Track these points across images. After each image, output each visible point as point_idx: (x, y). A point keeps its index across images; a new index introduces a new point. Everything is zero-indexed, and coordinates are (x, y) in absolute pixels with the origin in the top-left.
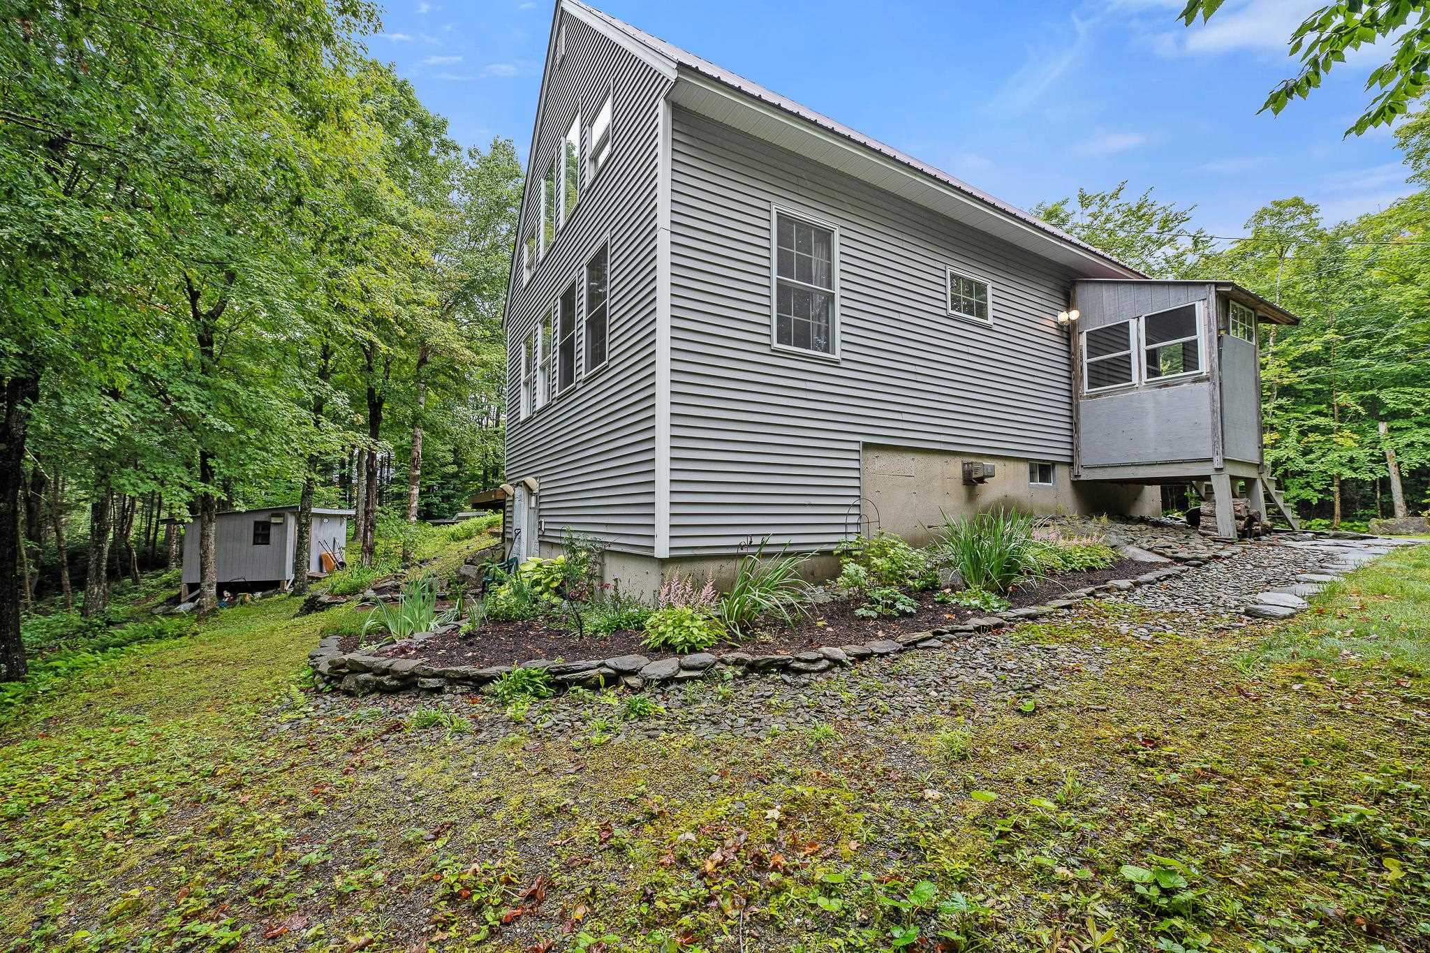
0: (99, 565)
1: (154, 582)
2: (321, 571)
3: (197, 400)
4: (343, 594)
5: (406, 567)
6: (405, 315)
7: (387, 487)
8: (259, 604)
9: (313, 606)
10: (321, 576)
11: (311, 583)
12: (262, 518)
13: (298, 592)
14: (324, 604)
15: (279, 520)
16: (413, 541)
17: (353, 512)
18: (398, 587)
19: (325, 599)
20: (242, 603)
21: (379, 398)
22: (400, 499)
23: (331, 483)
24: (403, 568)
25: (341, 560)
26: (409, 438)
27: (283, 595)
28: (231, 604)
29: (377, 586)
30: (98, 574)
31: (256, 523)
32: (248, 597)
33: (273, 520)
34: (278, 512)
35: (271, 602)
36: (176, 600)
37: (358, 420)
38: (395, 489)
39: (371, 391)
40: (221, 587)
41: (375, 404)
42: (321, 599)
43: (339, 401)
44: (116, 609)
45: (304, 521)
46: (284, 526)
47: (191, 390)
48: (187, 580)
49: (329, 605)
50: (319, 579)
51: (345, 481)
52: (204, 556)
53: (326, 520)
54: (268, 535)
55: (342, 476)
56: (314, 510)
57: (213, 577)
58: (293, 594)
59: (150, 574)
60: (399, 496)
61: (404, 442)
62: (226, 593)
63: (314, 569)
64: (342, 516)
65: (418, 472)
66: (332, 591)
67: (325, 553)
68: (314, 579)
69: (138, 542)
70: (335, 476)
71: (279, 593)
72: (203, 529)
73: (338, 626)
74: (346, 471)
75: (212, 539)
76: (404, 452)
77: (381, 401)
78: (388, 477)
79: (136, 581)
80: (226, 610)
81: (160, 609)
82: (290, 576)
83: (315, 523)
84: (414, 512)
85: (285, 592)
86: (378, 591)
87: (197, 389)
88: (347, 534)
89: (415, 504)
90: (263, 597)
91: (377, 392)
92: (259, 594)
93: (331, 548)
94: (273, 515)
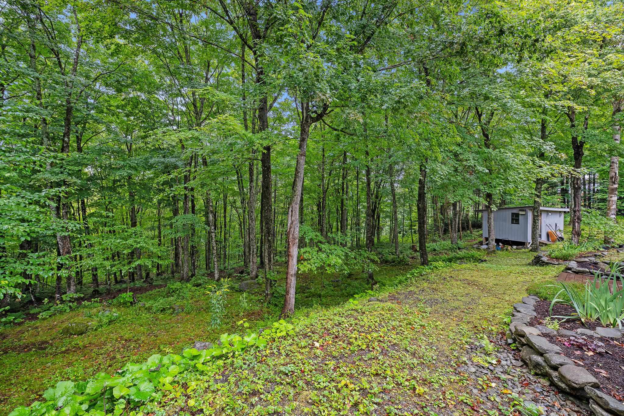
0: (455, 226)
1: (477, 234)
2: (548, 240)
3: (474, 159)
4: (557, 258)
5: (607, 248)
6: (596, 81)
7: (593, 195)
8: (514, 252)
9: (538, 262)
10: (548, 243)
11: (542, 246)
12: (515, 211)
13: (534, 250)
14: (544, 262)
15: (523, 213)
16: (612, 232)
17: (568, 210)
18: (596, 263)
19: (545, 259)
20: (507, 250)
21: (581, 142)
22: (603, 202)
23: (555, 193)
24: (603, 248)
25: (560, 236)
26: (608, 164)
27: (527, 250)
28: (502, 249)
29: (579, 260)
30: (455, 229)
31: (512, 214)
32: (509, 247)
33: (521, 213)
34: (522, 209)
35: (520, 252)
36: (481, 243)
37: (562, 157)
38: (599, 196)
39: (574, 139)
40: (498, 241)
41: (578, 147)
42: (542, 259)
43: (548, 148)
44: (461, 243)
45: (536, 214)
46: (526, 215)
47: (471, 156)
48: (484, 236)
49: (547, 264)
50: (546, 244)
51: (564, 192)
52: (489, 227)
53: (550, 214)
54: (518, 219)
55: (562, 190)
56: (541, 208)
57: (493, 237)
58: (531, 250)
59: (476, 230)
60: (603, 200)
61: (605, 168)
62: (500, 244)
63: (544, 239)
64: (560, 212)
65: (616, 186)
66: (550, 255)
67: (550, 231)
68: (542, 244)
69: (472, 217)
70: (559, 189)
71: (525, 248)
72: (489, 215)
73: (537, 290)
74: (564, 187)
75: (492, 220)
76: (604, 173)
77: (582, 143)
78: (594, 189)
79: (471, 233)
80: (499, 252)
81: (475, 246)
82: (530, 240)
83: (544, 215)
84: (614, 212)
85: (528, 248)
86: (580, 263)
87: (474, 155)
88: (565, 221)
89: (614, 206)
90: (517, 249)
91: (579, 139)
92: (515, 247)
93: (554, 228)
94: (520, 210)
